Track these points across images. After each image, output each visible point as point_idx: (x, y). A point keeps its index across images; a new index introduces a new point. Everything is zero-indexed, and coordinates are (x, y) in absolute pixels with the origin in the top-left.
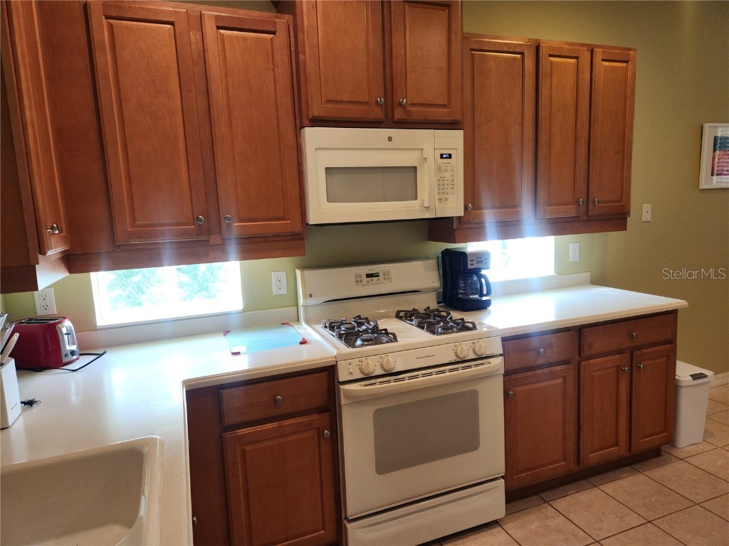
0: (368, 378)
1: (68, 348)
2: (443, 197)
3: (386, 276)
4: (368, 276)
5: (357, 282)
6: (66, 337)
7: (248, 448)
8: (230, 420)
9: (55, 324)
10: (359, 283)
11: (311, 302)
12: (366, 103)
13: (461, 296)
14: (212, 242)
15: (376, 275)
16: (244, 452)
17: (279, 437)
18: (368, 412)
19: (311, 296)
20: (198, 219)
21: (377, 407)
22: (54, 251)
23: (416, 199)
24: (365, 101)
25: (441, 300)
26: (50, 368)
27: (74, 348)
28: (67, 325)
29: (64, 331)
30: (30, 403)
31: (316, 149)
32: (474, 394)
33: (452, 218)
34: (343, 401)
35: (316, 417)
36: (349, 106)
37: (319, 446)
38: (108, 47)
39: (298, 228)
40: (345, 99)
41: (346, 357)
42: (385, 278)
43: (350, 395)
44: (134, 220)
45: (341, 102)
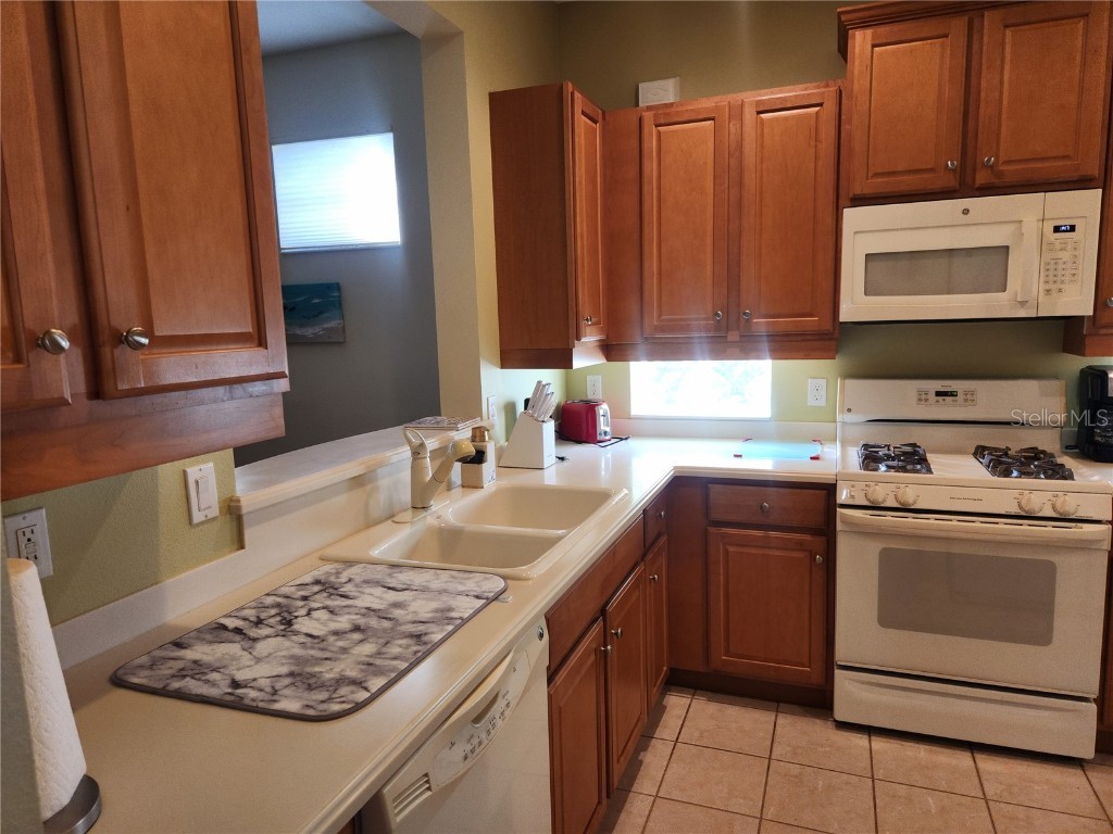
0: (874, 507)
1: (602, 427)
2: (1054, 287)
3: (969, 397)
4: (939, 394)
5: (920, 400)
6: (602, 418)
7: (731, 549)
8: (716, 515)
9: (595, 406)
10: (923, 402)
11: (849, 418)
12: (932, 170)
13: (1099, 439)
14: (730, 338)
15: (952, 394)
16: (727, 552)
17: (764, 547)
18: (873, 548)
19: (849, 410)
20: (717, 314)
21: (884, 545)
22: (590, 338)
23: (1004, 289)
24: (929, 167)
25: (1073, 444)
26: (588, 443)
27: (608, 429)
28: (603, 409)
29: (601, 412)
30: (562, 459)
31: (856, 233)
32: (1051, 569)
33: (1083, 317)
34: (839, 526)
35: (808, 537)
36: (905, 178)
37: (811, 572)
38: (654, 154)
39: (828, 326)
40: (900, 168)
41: (851, 478)
42: (966, 400)
43: (847, 521)
44: (660, 315)
45: (894, 173)
